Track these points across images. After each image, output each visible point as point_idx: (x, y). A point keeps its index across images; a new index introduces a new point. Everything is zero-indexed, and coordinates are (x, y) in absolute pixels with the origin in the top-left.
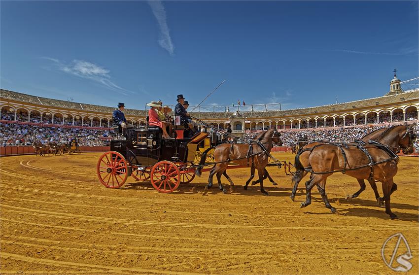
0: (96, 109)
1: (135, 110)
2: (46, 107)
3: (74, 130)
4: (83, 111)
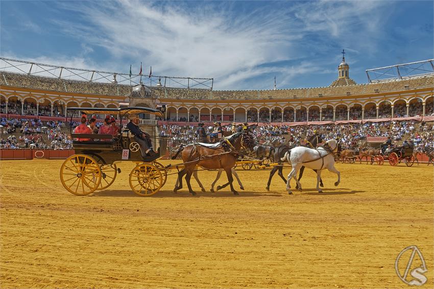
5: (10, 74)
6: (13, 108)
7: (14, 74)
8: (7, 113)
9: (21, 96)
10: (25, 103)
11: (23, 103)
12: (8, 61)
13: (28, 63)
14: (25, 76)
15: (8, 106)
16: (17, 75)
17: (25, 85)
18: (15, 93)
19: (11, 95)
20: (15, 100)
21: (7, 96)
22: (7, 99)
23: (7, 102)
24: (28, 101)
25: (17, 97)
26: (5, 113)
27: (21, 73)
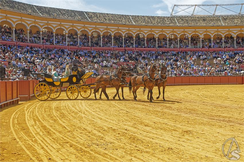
0: (106, 20)
1: (158, 17)
2: (46, 19)
3: (82, 53)
4: (90, 23)
5: (225, 16)
6: (228, 43)
7: (228, 16)
8: (223, 47)
9: (233, 33)
10: (237, 38)
11: (235, 39)
12: (223, 6)
13: (239, 4)
14: (236, 16)
15: (224, 42)
16: (231, 16)
17: (237, 23)
18: (229, 31)
19: (225, 33)
20: (229, 37)
21: (223, 34)
22: (223, 36)
23: (223, 39)
24: (239, 36)
25: (231, 34)
26: (222, 48)
27: (234, 14)
